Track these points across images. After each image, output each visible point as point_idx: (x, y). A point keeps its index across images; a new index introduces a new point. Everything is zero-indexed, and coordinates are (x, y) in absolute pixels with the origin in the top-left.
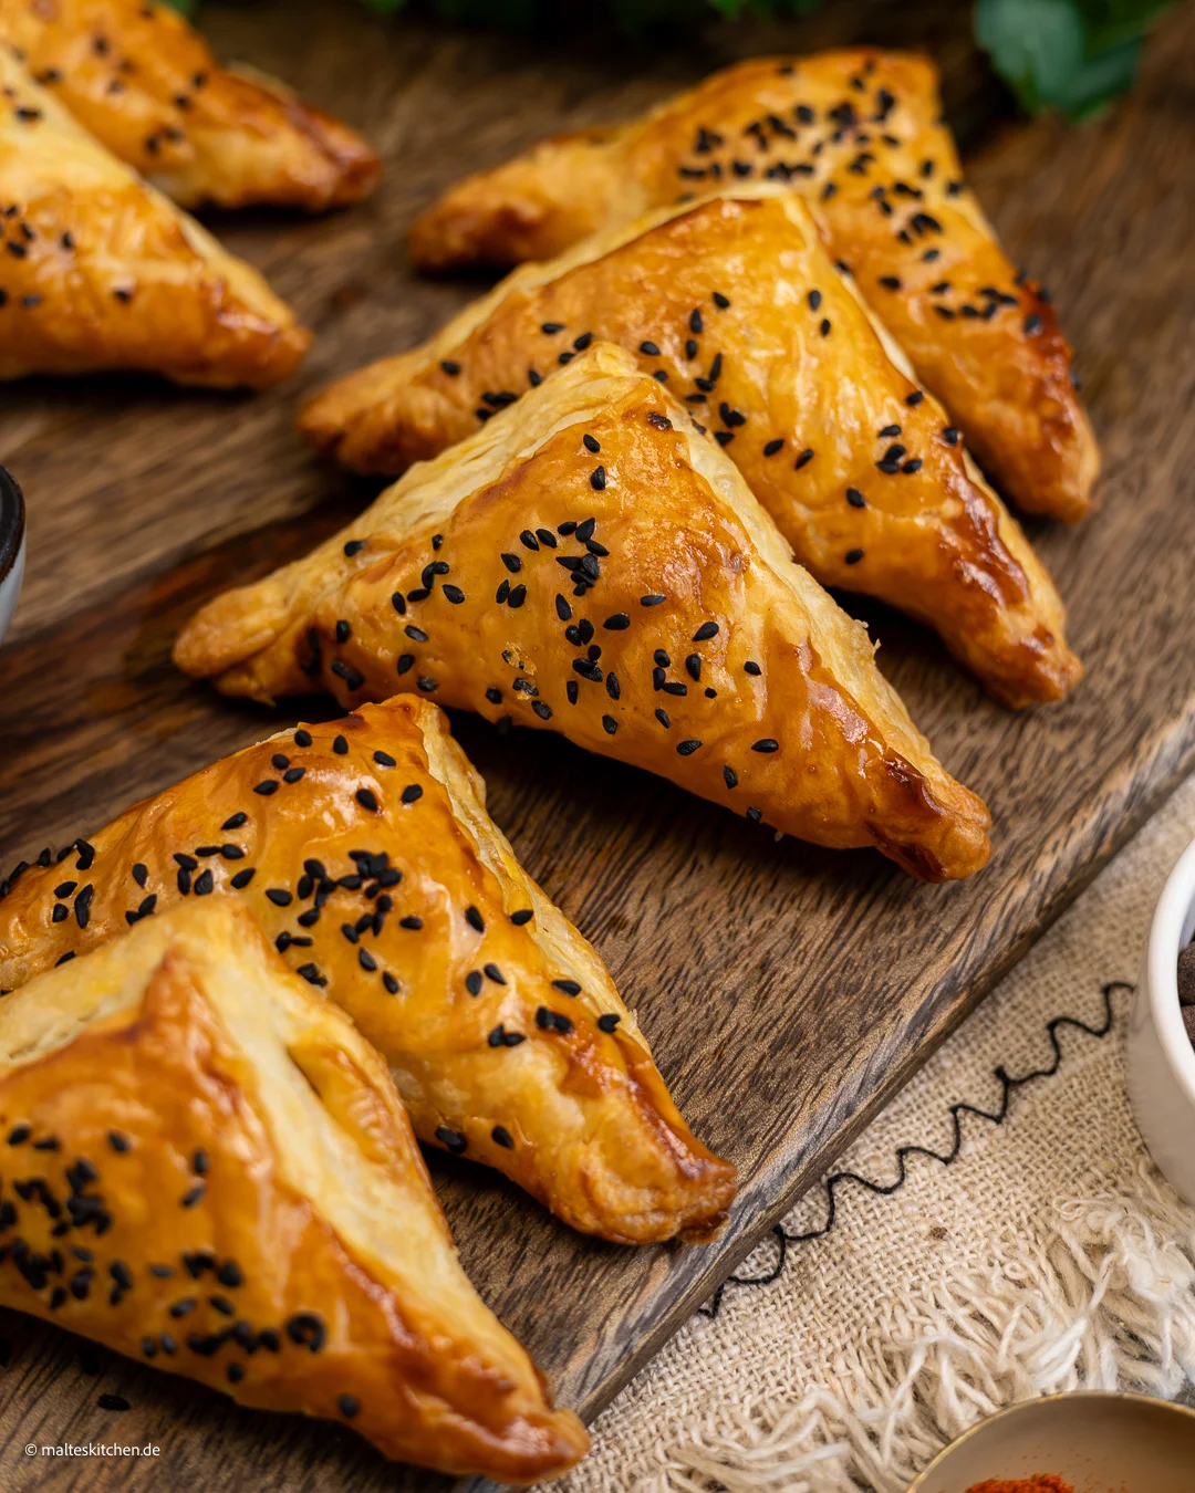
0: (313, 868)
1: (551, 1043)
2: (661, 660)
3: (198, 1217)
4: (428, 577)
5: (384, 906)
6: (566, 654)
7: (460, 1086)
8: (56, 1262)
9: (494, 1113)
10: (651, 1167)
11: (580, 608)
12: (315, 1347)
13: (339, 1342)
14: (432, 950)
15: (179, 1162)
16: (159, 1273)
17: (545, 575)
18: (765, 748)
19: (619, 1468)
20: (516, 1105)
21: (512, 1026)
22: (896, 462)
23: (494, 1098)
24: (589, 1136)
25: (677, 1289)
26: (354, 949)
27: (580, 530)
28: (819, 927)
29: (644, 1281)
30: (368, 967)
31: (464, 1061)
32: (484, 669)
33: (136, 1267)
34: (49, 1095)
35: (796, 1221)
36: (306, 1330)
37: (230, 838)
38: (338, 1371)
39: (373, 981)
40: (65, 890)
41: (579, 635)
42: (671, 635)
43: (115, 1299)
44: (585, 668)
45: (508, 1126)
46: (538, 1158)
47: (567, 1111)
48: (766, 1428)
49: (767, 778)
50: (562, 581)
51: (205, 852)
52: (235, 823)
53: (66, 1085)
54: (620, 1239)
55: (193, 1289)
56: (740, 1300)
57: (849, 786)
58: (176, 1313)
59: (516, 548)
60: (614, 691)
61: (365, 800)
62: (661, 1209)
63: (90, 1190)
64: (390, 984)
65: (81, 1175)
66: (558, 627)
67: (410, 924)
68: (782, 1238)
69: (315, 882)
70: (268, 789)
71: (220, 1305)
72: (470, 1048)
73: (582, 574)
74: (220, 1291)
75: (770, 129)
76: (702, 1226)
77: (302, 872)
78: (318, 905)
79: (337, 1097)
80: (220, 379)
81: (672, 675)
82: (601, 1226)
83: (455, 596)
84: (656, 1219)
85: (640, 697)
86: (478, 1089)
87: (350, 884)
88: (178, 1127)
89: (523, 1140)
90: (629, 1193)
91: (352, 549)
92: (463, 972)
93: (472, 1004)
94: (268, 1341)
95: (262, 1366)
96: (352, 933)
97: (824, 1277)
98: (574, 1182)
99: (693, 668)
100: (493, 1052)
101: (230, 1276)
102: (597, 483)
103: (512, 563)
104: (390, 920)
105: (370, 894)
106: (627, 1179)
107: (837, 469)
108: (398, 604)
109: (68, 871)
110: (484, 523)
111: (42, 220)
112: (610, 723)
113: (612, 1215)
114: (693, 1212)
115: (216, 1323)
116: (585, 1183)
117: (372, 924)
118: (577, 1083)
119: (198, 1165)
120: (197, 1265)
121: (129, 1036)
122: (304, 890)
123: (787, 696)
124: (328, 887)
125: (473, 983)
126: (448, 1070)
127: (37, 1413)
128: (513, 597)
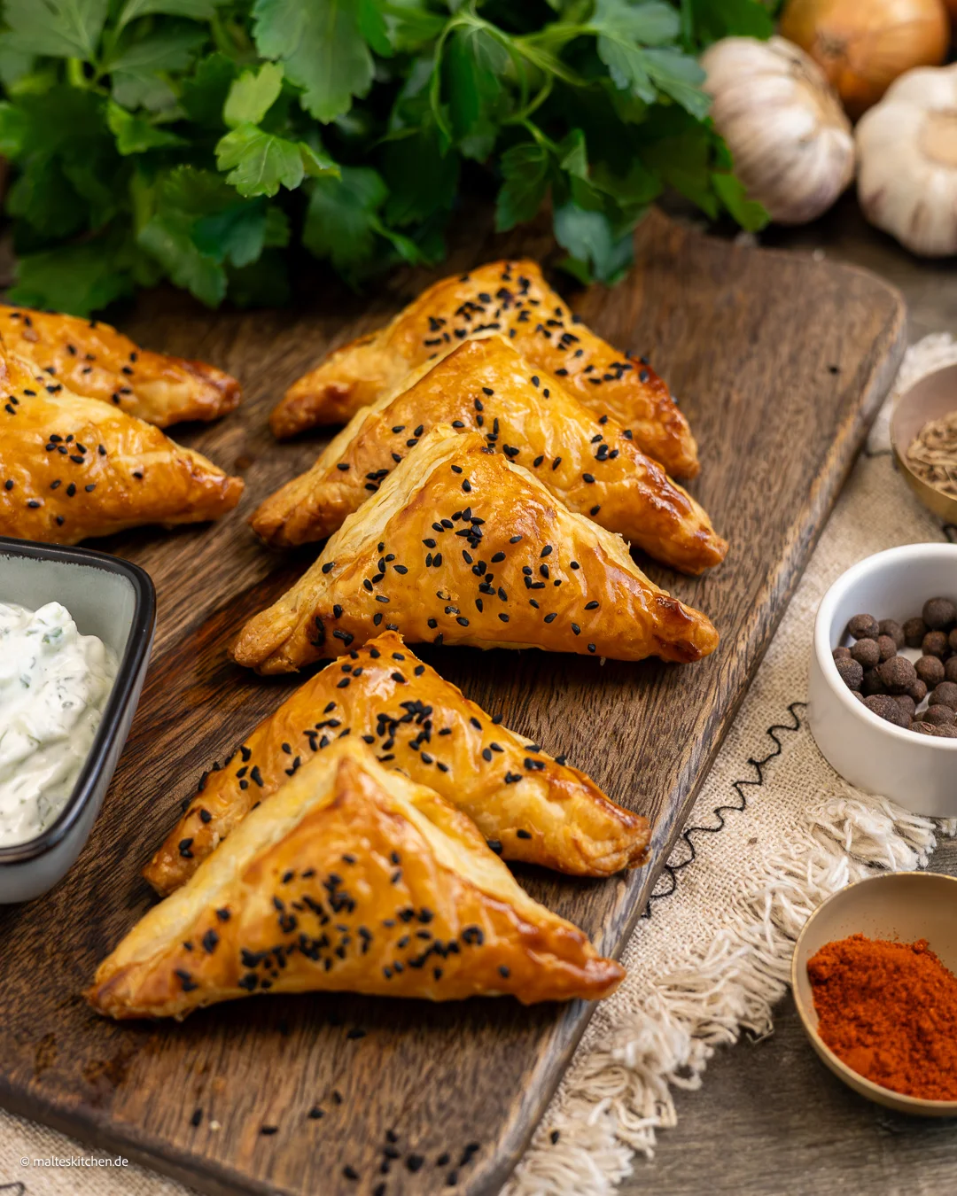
0: (383, 718)
1: (534, 776)
2: (527, 571)
3: (401, 887)
4: (382, 567)
5: (428, 726)
6: (473, 584)
7: (493, 813)
8: (324, 941)
9: (515, 823)
10: (608, 826)
11: (476, 556)
12: (480, 942)
13: (492, 939)
14: (459, 743)
15: (383, 862)
16: (388, 925)
17: (451, 544)
18: (592, 606)
19: (632, 1000)
20: (528, 813)
21: (515, 771)
22: (604, 454)
23: (513, 814)
24: (570, 820)
25: (633, 897)
26: (418, 754)
27: (464, 515)
28: (637, 707)
29: (615, 897)
30: (427, 761)
31: (493, 798)
32: (426, 607)
33: (373, 926)
34: (300, 850)
35: (675, 860)
36: (472, 935)
37: (329, 716)
38: (494, 954)
39: (432, 769)
40: (241, 773)
41: (480, 569)
42: (528, 557)
43: (365, 948)
44: (484, 589)
45: (526, 828)
46: (545, 841)
47: (555, 810)
48: (702, 957)
49: (596, 623)
50: (463, 544)
51: (319, 726)
52: (330, 708)
53: (308, 842)
54: (600, 873)
55: (405, 931)
56: (660, 906)
57: (640, 617)
58: (401, 945)
59: (431, 534)
60: (503, 596)
61: (397, 678)
62: (618, 850)
63: (340, 889)
64: (442, 768)
65: (333, 883)
66: (466, 569)
67: (445, 732)
68: (670, 870)
69: (386, 725)
70: (345, 684)
71: (424, 936)
72: (495, 789)
73: (473, 537)
74: (421, 928)
75: (467, 310)
76: (638, 857)
77: (376, 722)
78: (392, 735)
79: (444, 821)
80: (197, 516)
81: (535, 578)
82: (589, 868)
83: (402, 570)
84: (615, 857)
85: (519, 594)
86: (504, 811)
87: (407, 720)
88: (379, 844)
89: (537, 832)
90: (599, 845)
91: (327, 569)
92: (478, 751)
93: (488, 766)
94: (453, 948)
95: (452, 964)
96: (414, 745)
97: (701, 881)
98: (570, 845)
99: (544, 572)
100: (509, 786)
101: (426, 917)
102: (467, 488)
103: (430, 543)
104: (433, 732)
105: (419, 722)
106: (595, 838)
107: (575, 466)
108: (368, 586)
109: (237, 763)
110: (408, 526)
111: (87, 441)
112: (503, 617)
113: (594, 859)
114: (633, 848)
115: (421, 947)
116: (576, 845)
117: (425, 737)
118: (556, 795)
119: (395, 859)
120: (407, 916)
121: (336, 805)
122: (381, 731)
123: (596, 577)
124: (394, 724)
125: (486, 755)
126: (484, 806)
127: (315, 1052)
128: (436, 561)
